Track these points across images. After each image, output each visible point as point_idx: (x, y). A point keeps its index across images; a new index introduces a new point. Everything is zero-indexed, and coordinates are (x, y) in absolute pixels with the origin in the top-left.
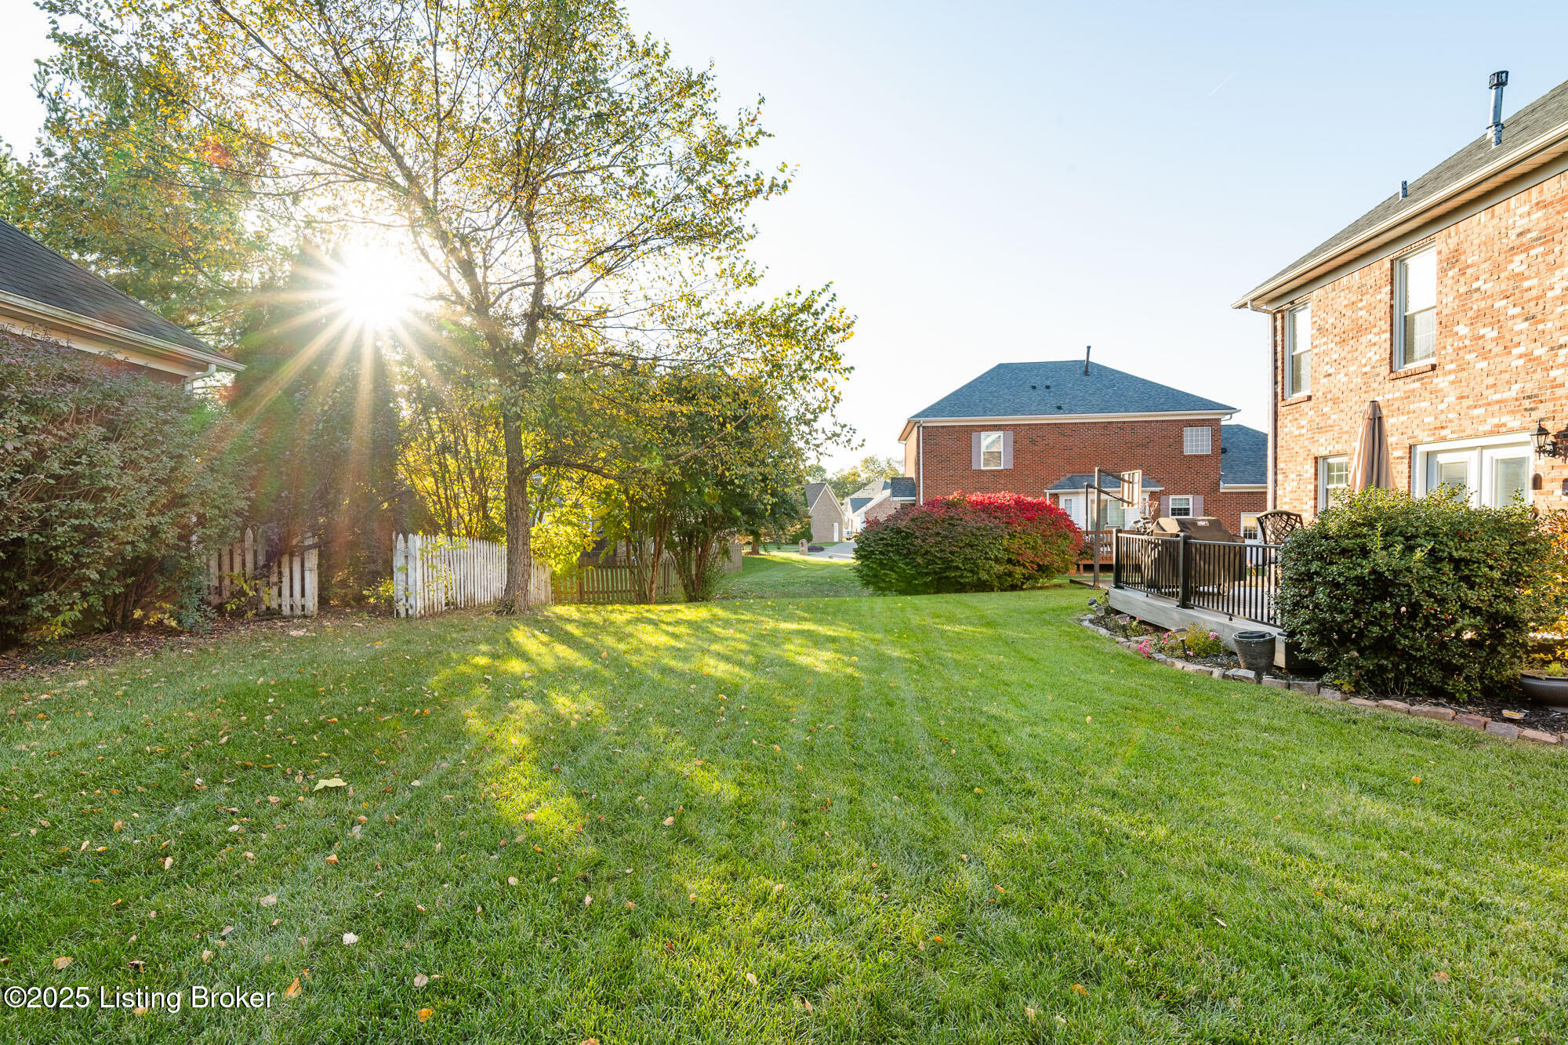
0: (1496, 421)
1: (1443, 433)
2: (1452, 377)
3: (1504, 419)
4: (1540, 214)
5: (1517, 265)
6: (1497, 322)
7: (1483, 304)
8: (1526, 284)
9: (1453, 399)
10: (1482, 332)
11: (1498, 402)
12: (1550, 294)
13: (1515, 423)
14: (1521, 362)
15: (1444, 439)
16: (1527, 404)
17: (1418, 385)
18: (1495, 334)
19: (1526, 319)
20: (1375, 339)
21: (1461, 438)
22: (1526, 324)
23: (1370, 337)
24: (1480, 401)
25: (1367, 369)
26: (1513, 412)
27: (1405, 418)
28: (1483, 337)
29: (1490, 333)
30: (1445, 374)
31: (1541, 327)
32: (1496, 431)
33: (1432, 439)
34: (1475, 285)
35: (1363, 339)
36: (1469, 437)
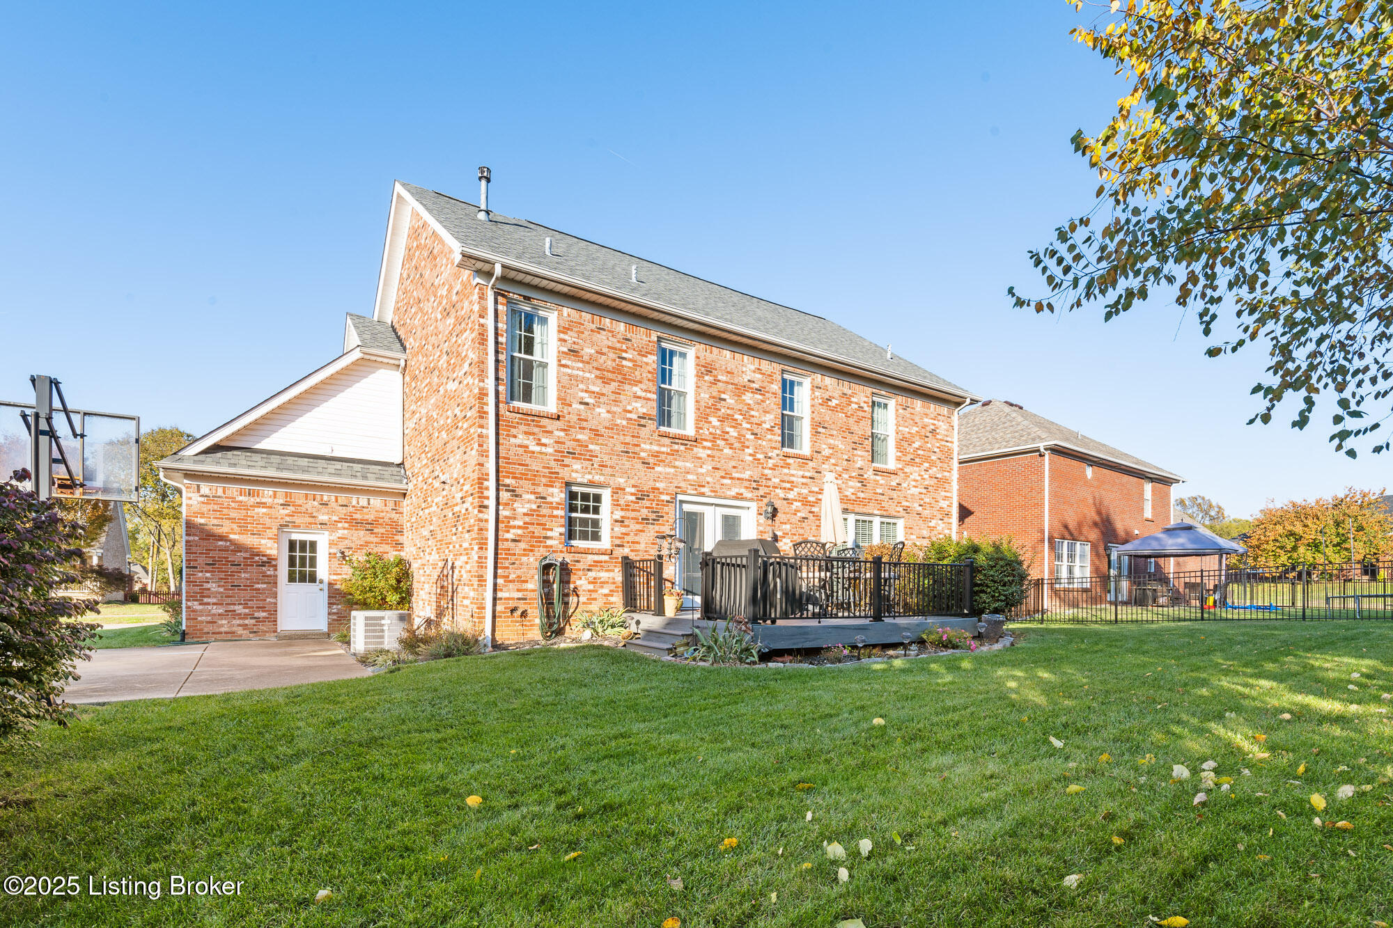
0: (737, 490)
1: (703, 490)
2: (709, 452)
3: (742, 491)
4: (760, 376)
5: (748, 397)
6: (737, 425)
7: (729, 412)
8: (753, 413)
9: (710, 468)
10: (728, 429)
11: (738, 479)
12: (764, 425)
13: (749, 495)
14: (751, 458)
15: (702, 494)
16: (754, 485)
17: (682, 448)
18: (736, 434)
19: (752, 434)
20: (640, 393)
21: (715, 497)
22: (753, 437)
23: (635, 389)
24: (727, 475)
25: (634, 416)
26: (747, 488)
27: (672, 470)
28: (728, 433)
29: (733, 433)
30: (704, 448)
31: (760, 442)
32: (738, 497)
33: (695, 492)
34: (723, 396)
35: (627, 387)
36: (720, 497)
